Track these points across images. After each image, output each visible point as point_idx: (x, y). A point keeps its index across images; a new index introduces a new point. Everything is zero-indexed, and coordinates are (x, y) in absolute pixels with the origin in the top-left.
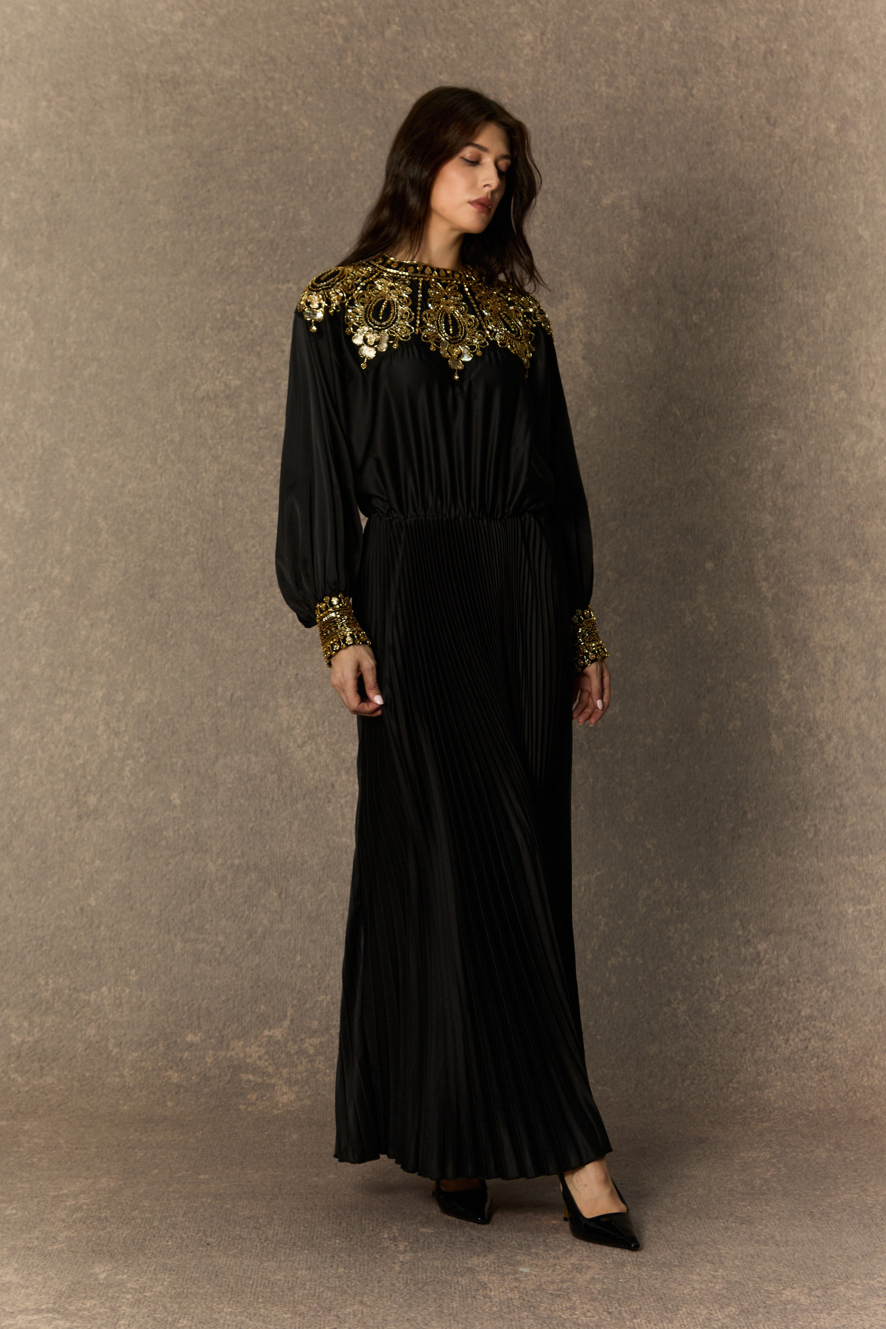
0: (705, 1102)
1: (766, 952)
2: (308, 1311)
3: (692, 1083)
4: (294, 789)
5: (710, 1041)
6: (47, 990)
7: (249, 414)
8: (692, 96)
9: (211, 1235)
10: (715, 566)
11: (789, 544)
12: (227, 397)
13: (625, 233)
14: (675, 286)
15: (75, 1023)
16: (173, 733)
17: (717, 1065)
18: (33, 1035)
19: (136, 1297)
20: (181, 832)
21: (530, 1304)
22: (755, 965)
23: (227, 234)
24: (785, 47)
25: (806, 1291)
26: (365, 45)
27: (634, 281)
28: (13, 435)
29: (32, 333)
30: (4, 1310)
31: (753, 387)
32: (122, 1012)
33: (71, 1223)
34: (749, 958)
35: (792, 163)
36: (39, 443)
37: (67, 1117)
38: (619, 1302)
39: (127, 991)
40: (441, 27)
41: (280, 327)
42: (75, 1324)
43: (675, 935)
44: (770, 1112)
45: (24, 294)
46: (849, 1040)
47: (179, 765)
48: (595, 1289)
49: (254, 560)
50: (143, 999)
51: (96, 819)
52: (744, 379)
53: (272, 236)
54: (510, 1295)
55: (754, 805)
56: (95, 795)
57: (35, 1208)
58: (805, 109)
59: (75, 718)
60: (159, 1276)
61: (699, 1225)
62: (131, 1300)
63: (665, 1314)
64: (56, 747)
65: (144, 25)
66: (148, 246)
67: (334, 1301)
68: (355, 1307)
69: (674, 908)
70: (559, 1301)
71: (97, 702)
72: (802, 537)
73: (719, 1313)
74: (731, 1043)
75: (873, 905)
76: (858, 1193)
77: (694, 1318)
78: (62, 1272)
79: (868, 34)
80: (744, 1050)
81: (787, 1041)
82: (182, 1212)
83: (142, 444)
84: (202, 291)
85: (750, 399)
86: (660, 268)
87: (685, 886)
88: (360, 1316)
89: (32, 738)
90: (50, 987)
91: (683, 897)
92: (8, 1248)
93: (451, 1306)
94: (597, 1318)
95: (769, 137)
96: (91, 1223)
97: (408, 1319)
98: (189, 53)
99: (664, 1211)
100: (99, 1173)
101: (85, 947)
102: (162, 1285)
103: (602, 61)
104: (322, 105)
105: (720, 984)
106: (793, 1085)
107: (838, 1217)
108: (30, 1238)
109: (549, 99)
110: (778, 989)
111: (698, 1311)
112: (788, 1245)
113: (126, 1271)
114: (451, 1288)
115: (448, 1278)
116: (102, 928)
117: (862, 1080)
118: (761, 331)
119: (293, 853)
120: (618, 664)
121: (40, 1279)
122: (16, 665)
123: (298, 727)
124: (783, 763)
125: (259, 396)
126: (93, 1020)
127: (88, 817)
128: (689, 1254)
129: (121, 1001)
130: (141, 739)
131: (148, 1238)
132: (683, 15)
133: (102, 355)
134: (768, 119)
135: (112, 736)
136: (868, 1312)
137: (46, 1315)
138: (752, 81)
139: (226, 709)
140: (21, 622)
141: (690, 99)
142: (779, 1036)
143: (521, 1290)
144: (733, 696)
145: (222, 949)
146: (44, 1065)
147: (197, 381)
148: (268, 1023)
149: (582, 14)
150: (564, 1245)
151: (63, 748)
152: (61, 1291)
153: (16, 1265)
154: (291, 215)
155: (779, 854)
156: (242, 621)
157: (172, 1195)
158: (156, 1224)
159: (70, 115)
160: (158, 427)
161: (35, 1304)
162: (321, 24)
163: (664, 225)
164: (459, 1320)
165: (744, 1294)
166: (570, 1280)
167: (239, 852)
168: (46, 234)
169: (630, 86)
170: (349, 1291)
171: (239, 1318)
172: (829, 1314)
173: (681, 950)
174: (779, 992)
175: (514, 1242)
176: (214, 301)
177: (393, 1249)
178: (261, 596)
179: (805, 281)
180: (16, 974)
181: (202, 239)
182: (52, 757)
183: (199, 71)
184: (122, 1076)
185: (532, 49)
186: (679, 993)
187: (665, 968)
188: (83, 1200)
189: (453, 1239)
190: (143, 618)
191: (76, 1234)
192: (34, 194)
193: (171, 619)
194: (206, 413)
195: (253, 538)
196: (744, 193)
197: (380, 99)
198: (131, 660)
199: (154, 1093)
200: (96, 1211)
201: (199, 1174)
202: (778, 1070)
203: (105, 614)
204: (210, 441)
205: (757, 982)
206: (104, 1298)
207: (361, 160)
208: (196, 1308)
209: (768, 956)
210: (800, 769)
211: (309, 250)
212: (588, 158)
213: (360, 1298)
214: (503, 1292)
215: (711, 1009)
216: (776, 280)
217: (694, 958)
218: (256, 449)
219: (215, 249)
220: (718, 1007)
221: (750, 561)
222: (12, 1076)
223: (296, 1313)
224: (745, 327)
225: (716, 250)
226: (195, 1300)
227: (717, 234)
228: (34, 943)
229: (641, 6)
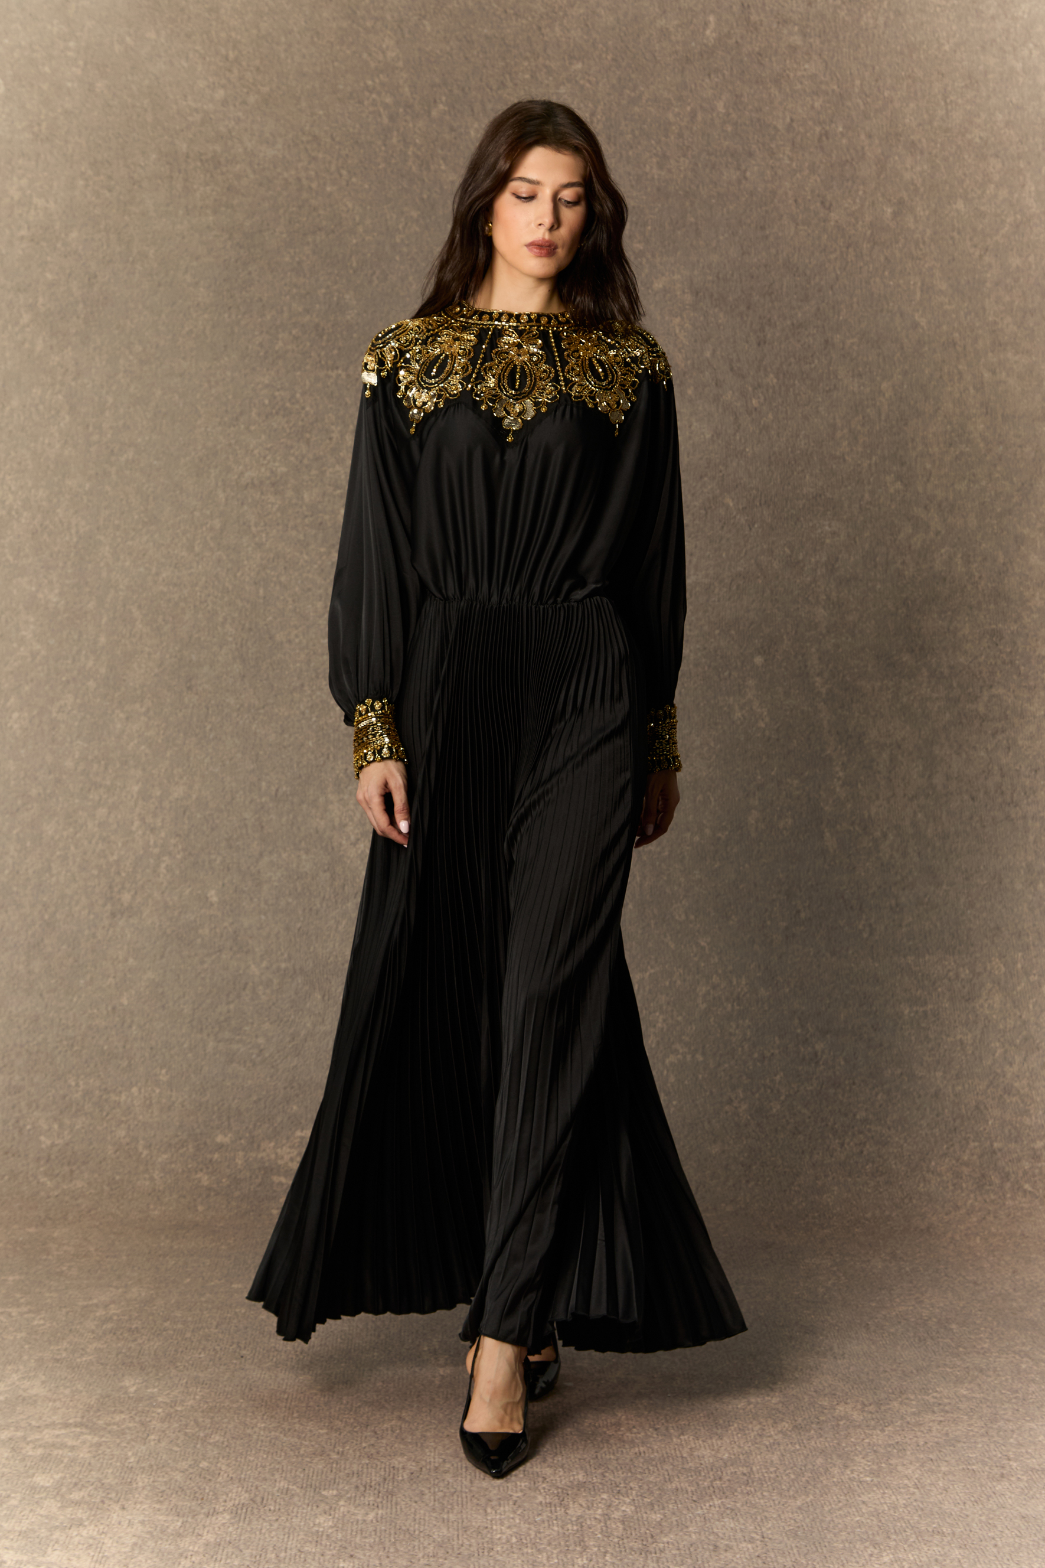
1: (824, 1052)
2: (345, 1427)
4: (346, 888)
6: (77, 1092)
7: (294, 501)
8: (746, 178)
9: (245, 1348)
10: (765, 660)
12: (273, 484)
13: (676, 317)
14: (732, 369)
15: (105, 1125)
16: (213, 829)
17: (780, 1166)
18: (63, 1138)
19: (167, 1411)
20: (218, 930)
22: (813, 1065)
23: (269, 317)
24: (841, 129)
25: (859, 1406)
26: (411, 125)
27: (689, 362)
28: (47, 522)
29: (67, 417)
30: (30, 1424)
31: (807, 477)
32: (152, 1113)
33: (100, 1334)
35: (848, 248)
36: (73, 531)
37: (97, 1223)
39: (158, 1091)
41: (330, 415)
42: (104, 1439)
44: (830, 1217)
45: (59, 378)
46: (905, 1145)
47: (218, 862)
49: (297, 651)
50: (173, 1099)
51: (130, 917)
53: (317, 320)
55: (807, 904)
56: (129, 892)
57: (64, 1319)
58: (861, 193)
59: (109, 813)
60: (191, 1390)
62: (162, 1414)
63: (716, 1429)
64: (90, 842)
65: (184, 103)
66: (187, 329)
67: (372, 1416)
68: (393, 1422)
69: (735, 1004)
71: (132, 797)
73: (772, 1429)
74: (792, 1145)
75: (930, 1007)
76: (913, 1306)
77: (745, 1434)
78: (90, 1385)
79: (926, 116)
80: (803, 1152)
81: (842, 1145)
82: (215, 1323)
83: (178, 531)
84: (245, 375)
86: (714, 351)
87: (744, 982)
88: (398, 1431)
89: (65, 834)
90: (81, 1089)
91: (743, 993)
92: (36, 1360)
95: (824, 221)
96: (121, 1334)
98: (230, 132)
100: (130, 1283)
101: (116, 1047)
102: (194, 1399)
103: (653, 142)
104: (366, 186)
105: (780, 1082)
106: (850, 1190)
107: (892, 1330)
108: (59, 1350)
110: (835, 1091)
111: (751, 1426)
112: (844, 1358)
113: (157, 1384)
116: (134, 1028)
117: (918, 1186)
119: (334, 953)
121: (67, 1392)
122: (49, 758)
123: (350, 823)
124: (837, 861)
125: (305, 484)
126: (122, 1121)
127: (122, 914)
129: (151, 1102)
130: (178, 835)
131: (180, 1350)
132: (737, 96)
133: (139, 440)
134: (822, 203)
135: (148, 832)
136: (922, 1429)
137: (73, 1429)
138: (807, 164)
139: (271, 805)
140: (54, 715)
141: (744, 182)
142: (836, 1139)
144: (784, 793)
145: (261, 1051)
146: (74, 1168)
147: (241, 468)
148: (301, 1123)
149: (633, 94)
151: (97, 843)
152: (89, 1404)
153: (43, 1378)
154: (335, 299)
155: (833, 954)
156: (286, 714)
157: (205, 1305)
158: (188, 1335)
159: (108, 194)
160: (197, 514)
161: (62, 1418)
162: (366, 103)
163: (717, 310)
165: (799, 1409)
167: (286, 956)
168: (82, 316)
169: (682, 168)
170: (387, 1405)
171: (273, 1433)
172: (883, 1431)
173: (743, 1047)
174: (836, 1094)
176: (260, 386)
178: (306, 688)
179: (860, 369)
180: (46, 1075)
181: (243, 323)
182: (85, 853)
183: (241, 150)
184: (152, 1179)
186: (740, 1091)
187: (727, 1065)
188: (113, 1310)
190: (181, 711)
191: (105, 1346)
192: (70, 275)
193: (210, 712)
194: (250, 500)
195: (296, 627)
196: (798, 279)
197: (426, 180)
198: (168, 754)
199: (184, 1197)
200: (127, 1321)
201: (232, 1283)
202: (835, 1174)
203: (141, 707)
204: (254, 529)
205: (816, 1082)
206: (134, 1412)
207: (407, 242)
208: (229, 1423)
209: (825, 1057)
210: (854, 868)
211: (355, 335)
212: (639, 242)
213: (399, 1413)
215: (771, 1108)
216: (831, 368)
217: (756, 1055)
218: (301, 537)
219: (257, 333)
220: (779, 1107)
221: (803, 655)
222: (42, 1180)
223: (332, 1428)
224: (800, 415)
225: (769, 336)
226: (228, 1415)
227: (769, 320)
228: (65, 1043)
229: (693, 86)
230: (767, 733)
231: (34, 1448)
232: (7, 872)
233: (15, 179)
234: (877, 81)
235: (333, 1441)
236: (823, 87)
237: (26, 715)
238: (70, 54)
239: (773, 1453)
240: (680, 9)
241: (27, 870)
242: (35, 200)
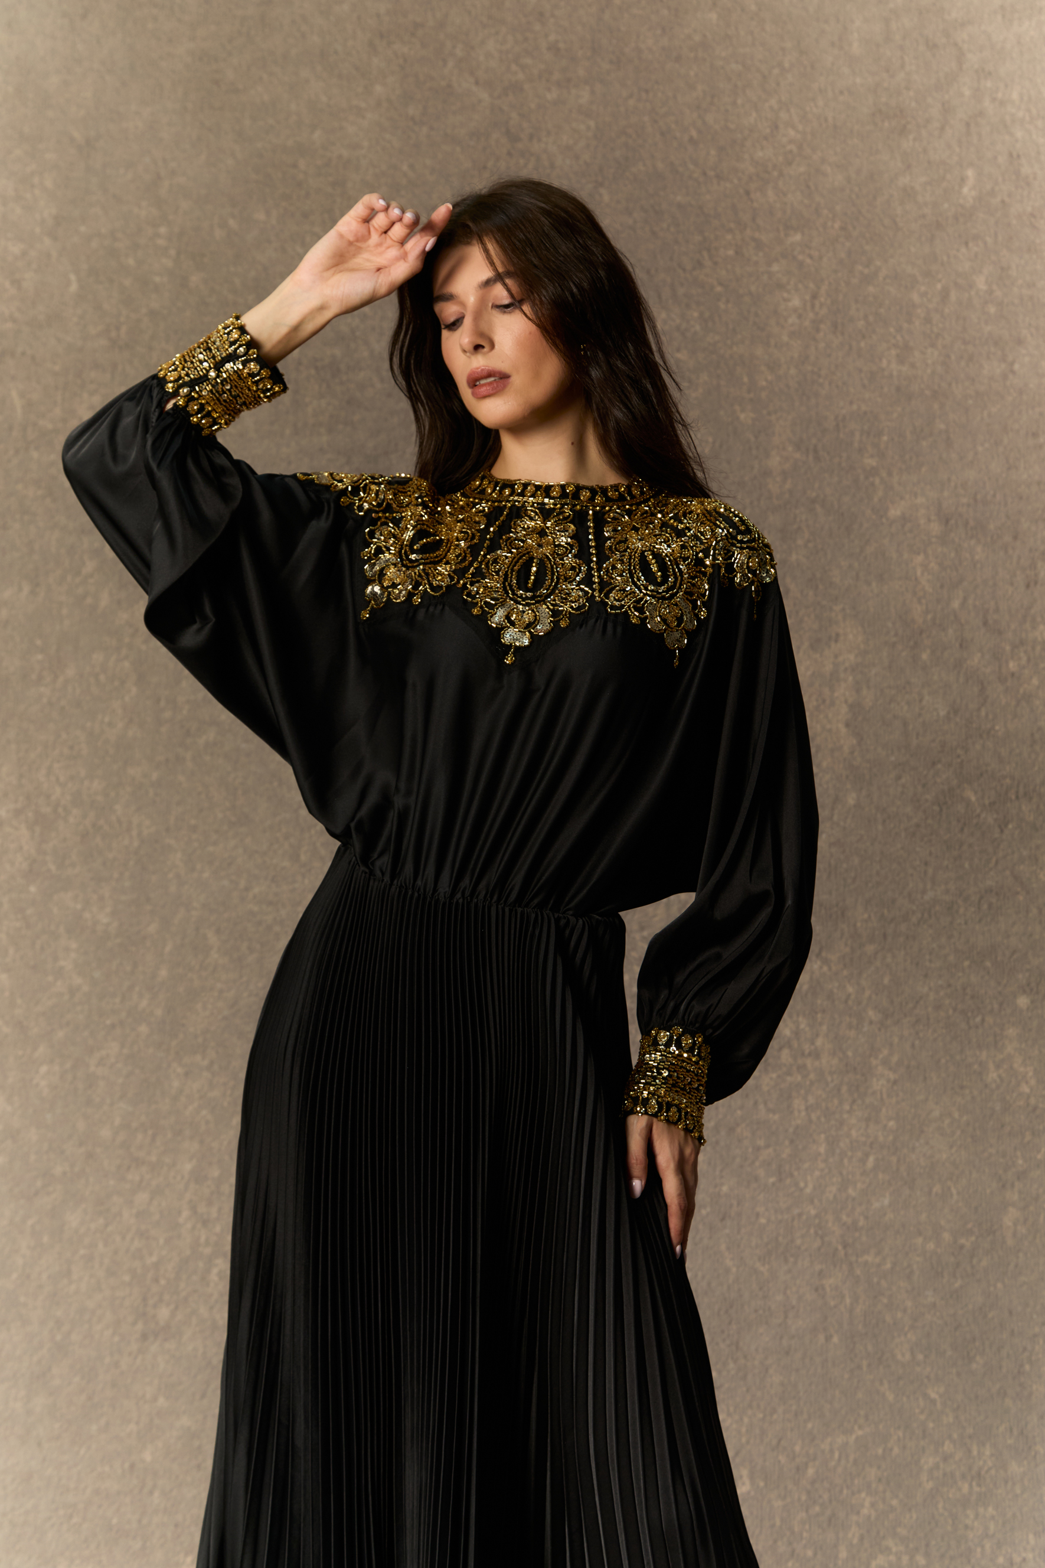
8: (1013, 372)
10: (1032, 1002)
13: (919, 554)
14: (985, 623)
27: (929, 617)
28: (102, 822)
29: (134, 690)
36: (134, 833)
43: (976, 1524)
45: (127, 640)
51: (166, 1339)
56: (168, 1306)
59: (152, 1199)
64: (124, 1238)
69: (974, 1484)
71: (183, 1178)
86: (965, 599)
87: (988, 1453)
89: (93, 1226)
91: (986, 1468)
103: (892, 330)
109: (821, 380)
116: (156, 1494)
120: (891, 1138)
122: (81, 1126)
127: (156, 1336)
132: (1002, 269)
140: (92, 1069)
141: (1012, 376)
149: (867, 271)
151: (132, 1240)
163: (973, 542)
169: (930, 362)
173: (983, 1547)
182: (116, 1252)
185: (800, 317)
203: (203, 1059)
212: (872, 456)
217: (1001, 1560)
229: (945, 258)
230: (1033, 1101)
232: (14, 1276)
237: (57, 1068)
238: (161, 242)
240: (929, 162)
241: (40, 1273)
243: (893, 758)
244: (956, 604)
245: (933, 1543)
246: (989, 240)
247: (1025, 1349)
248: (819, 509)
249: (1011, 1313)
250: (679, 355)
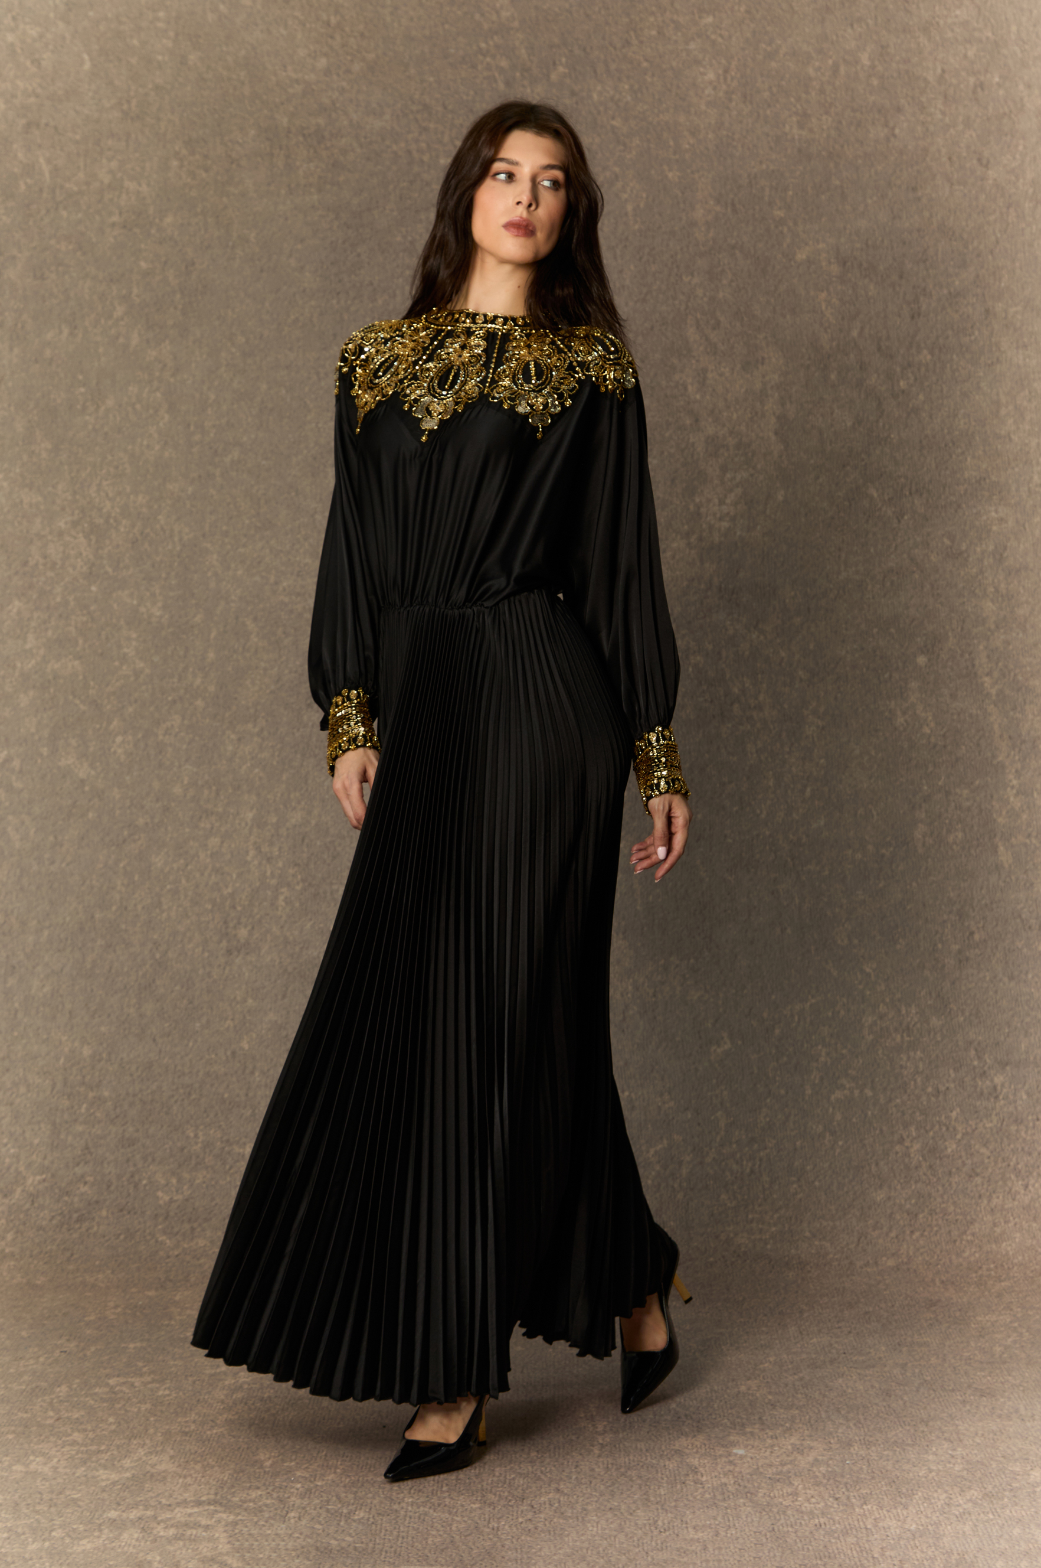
0: (936, 1257)
1: (1003, 1085)
2: (499, 1501)
3: (922, 1235)
5: (943, 1186)
6: (196, 1143)
8: (894, 136)
9: (387, 1417)
10: (929, 660)
11: (1014, 634)
13: (822, 291)
14: (879, 349)
15: (228, 1179)
16: (334, 857)
17: (950, 1214)
18: (182, 1193)
19: (306, 1487)
21: (746, 1490)
22: (992, 1100)
23: (380, 302)
24: (997, 79)
27: (834, 344)
28: (148, 530)
29: (167, 417)
30: (160, 1503)
31: (969, 459)
33: (231, 1404)
34: (985, 1091)
35: (1008, 208)
36: (176, 539)
38: (846, 1487)
40: (613, 66)
42: (240, 1517)
43: (908, 1064)
44: (1009, 1268)
45: (157, 374)
48: (820, 1472)
51: (247, 954)
52: (959, 451)
54: (724, 1480)
55: (981, 925)
56: (245, 927)
57: (190, 1388)
58: (1020, 148)
59: (222, 842)
60: (330, 1463)
61: (934, 1398)
62: (301, 1489)
63: (899, 1499)
64: (202, 875)
65: (284, 74)
66: (292, 317)
67: (527, 1489)
68: (551, 1496)
69: (905, 1035)
70: (779, 1485)
71: (247, 824)
72: (1028, 626)
73: (959, 1498)
74: (967, 1189)
77: (932, 1504)
78: (222, 1459)
80: (980, 1197)
81: (1026, 1187)
83: (299, 536)
85: (966, 473)
86: (862, 329)
87: (914, 1011)
88: (556, 1505)
89: (175, 866)
90: (200, 1140)
91: (912, 1023)
92: (162, 1433)
93: (658, 1493)
94: (822, 1504)
95: (982, 180)
96: (253, 1404)
97: (611, 1509)
98: (333, 103)
99: (893, 1384)
101: (238, 1095)
102: (335, 1473)
103: (792, 100)
105: (956, 1119)
106: (1034, 1237)
108: (186, 1422)
109: (734, 144)
110: (1016, 1128)
111: (935, 1495)
112: (1034, 1420)
113: (294, 1457)
114: (657, 1472)
115: (654, 1461)
116: (257, 1074)
118: (977, 397)
120: (823, 772)
121: (198, 1467)
122: (156, 785)
124: (1013, 878)
127: (239, 951)
128: (923, 1432)
130: (296, 865)
132: (882, 47)
133: (245, 439)
134: (979, 160)
135: (264, 862)
137: (207, 1507)
138: (961, 119)
140: (161, 737)
141: (892, 139)
142: (1018, 1181)
143: (736, 1474)
144: (953, 804)
146: (195, 1225)
149: (769, 49)
150: (783, 1423)
151: (210, 875)
152: (223, 1480)
153: (172, 1452)
155: (1011, 978)
159: (204, 175)
161: (194, 1495)
162: (480, 67)
163: (866, 281)
164: (668, 1508)
165: (986, 1476)
166: (791, 1462)
168: (180, 307)
169: (825, 127)
170: (543, 1477)
171: (422, 1509)
173: (915, 1081)
174: (1017, 1131)
175: (726, 1421)
177: (591, 1429)
179: (1025, 340)
180: (162, 1126)
181: (353, 309)
182: (197, 886)
183: (346, 123)
185: (715, 88)
186: (913, 1129)
187: (898, 1101)
189: (657, 1417)
190: (298, 730)
191: (236, 1417)
192: (166, 263)
196: (954, 243)
198: (284, 777)
200: (258, 1390)
202: (1017, 1220)
203: (254, 727)
205: (995, 1119)
206: (271, 1488)
208: (374, 1498)
209: (1005, 1090)
210: (1032, 884)
212: (780, 209)
213: (556, 1485)
214: (716, 1477)
215: (946, 1148)
216: (993, 340)
217: (930, 1090)
220: (954, 1146)
221: (970, 654)
222: (160, 1239)
223: (485, 1503)
224: (958, 393)
225: (924, 307)
226: (372, 1489)
227: (924, 289)
228: (181, 1091)
229: (835, 38)
230: (932, 740)
231: (166, 1528)
232: (114, 908)
233: (104, 161)
234: (1035, 26)
235: (487, 1516)
236: (977, 34)
237: (130, 738)
238: (160, 25)
239: (965, 1524)
241: (135, 905)
242: (127, 183)
243: (812, 462)
244: (855, 333)
245: (877, 1079)
246: (870, 22)
247: (937, 932)
248: (737, 252)
249: (924, 905)
250: (614, 123)
